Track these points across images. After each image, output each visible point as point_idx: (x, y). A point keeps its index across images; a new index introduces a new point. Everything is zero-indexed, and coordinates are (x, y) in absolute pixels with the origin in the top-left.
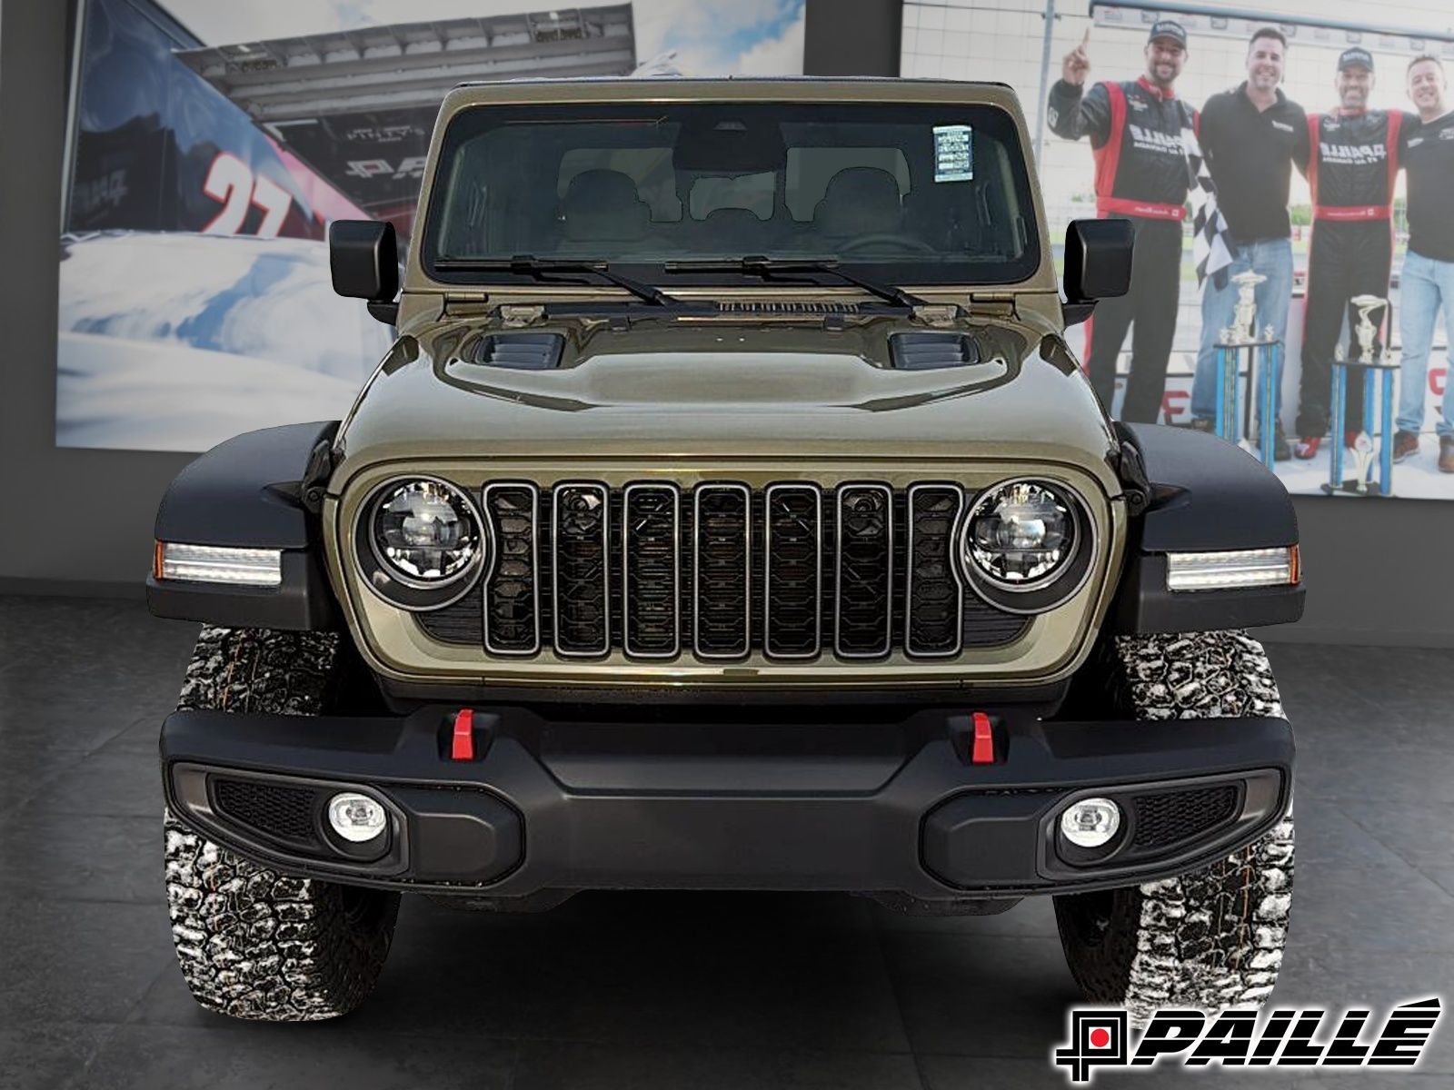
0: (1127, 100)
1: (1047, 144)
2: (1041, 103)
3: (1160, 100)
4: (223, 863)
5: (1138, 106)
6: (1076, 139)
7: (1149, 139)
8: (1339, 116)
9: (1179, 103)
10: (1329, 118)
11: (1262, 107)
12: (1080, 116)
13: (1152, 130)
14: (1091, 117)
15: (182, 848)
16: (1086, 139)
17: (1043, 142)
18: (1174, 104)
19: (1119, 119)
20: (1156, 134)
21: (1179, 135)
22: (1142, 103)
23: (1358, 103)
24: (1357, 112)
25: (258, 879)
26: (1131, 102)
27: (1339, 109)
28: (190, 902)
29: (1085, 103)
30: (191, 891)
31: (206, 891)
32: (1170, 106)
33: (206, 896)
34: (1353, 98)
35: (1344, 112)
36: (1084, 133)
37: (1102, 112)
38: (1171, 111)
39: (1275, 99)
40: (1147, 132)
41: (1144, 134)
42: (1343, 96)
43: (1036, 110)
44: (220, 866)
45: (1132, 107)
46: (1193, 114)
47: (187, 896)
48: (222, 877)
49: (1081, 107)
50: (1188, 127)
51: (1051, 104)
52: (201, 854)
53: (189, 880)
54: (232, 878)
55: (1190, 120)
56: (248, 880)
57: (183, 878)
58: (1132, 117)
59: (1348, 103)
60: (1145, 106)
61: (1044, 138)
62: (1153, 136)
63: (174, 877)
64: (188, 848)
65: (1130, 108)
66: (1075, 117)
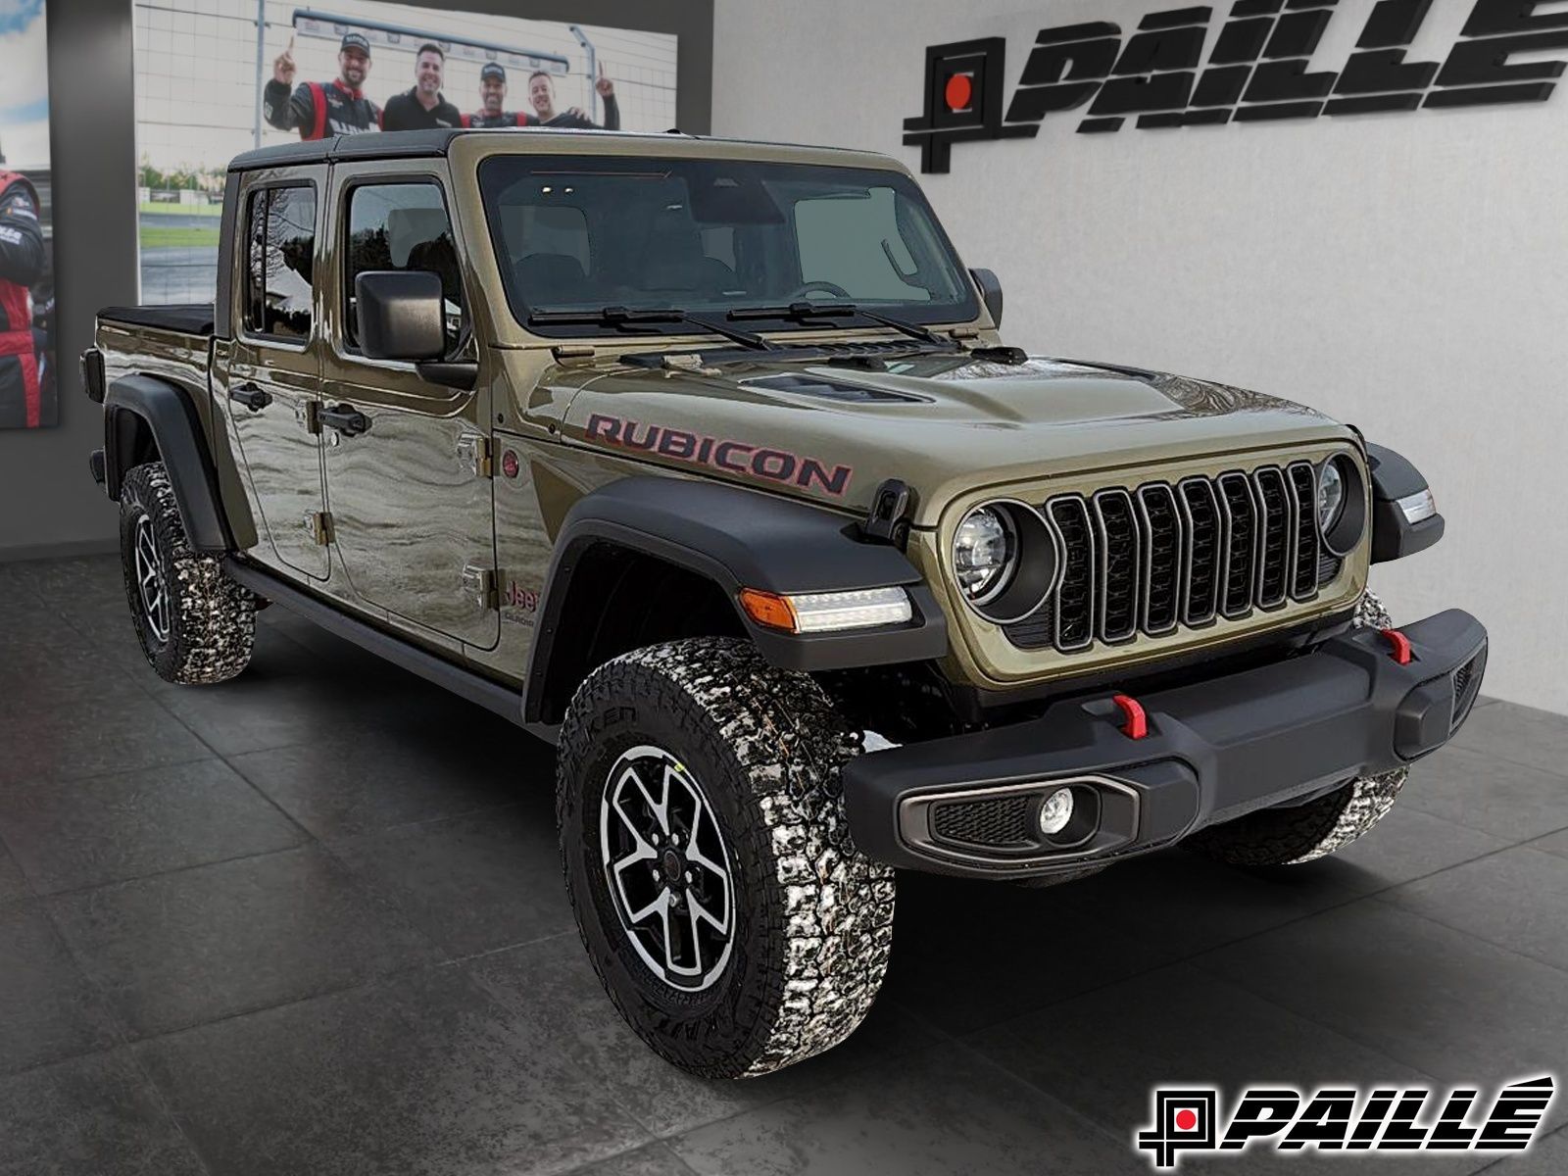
0: (326, 99)
1: (265, 133)
2: (258, 98)
3: (353, 99)
4: (838, 904)
5: (336, 104)
6: (288, 129)
7: (345, 131)
8: (483, 115)
9: (366, 102)
10: (476, 117)
11: (428, 108)
12: (290, 112)
13: (347, 123)
14: (299, 111)
15: (803, 900)
16: (296, 130)
17: (261, 132)
18: (363, 103)
19: (321, 113)
20: (350, 127)
21: (368, 128)
22: (339, 101)
23: (496, 107)
24: (495, 113)
25: (865, 912)
26: (330, 100)
27: (482, 110)
28: (811, 953)
29: (293, 100)
30: (812, 940)
31: (823, 937)
32: (360, 105)
33: (824, 941)
34: (493, 102)
35: (487, 113)
36: (294, 125)
37: (307, 107)
38: (361, 108)
39: (437, 102)
40: (343, 125)
41: (341, 127)
42: (486, 101)
43: (254, 104)
44: (835, 908)
45: (331, 104)
46: (378, 111)
47: (809, 947)
48: (838, 919)
49: (291, 103)
50: (375, 122)
51: (266, 100)
52: (820, 901)
53: (811, 931)
54: (845, 917)
55: (376, 117)
56: (857, 915)
57: (806, 930)
58: (332, 113)
59: (489, 105)
60: (341, 104)
61: (262, 128)
62: (348, 129)
63: (797, 932)
64: (809, 899)
65: (329, 105)
66: (286, 111)
